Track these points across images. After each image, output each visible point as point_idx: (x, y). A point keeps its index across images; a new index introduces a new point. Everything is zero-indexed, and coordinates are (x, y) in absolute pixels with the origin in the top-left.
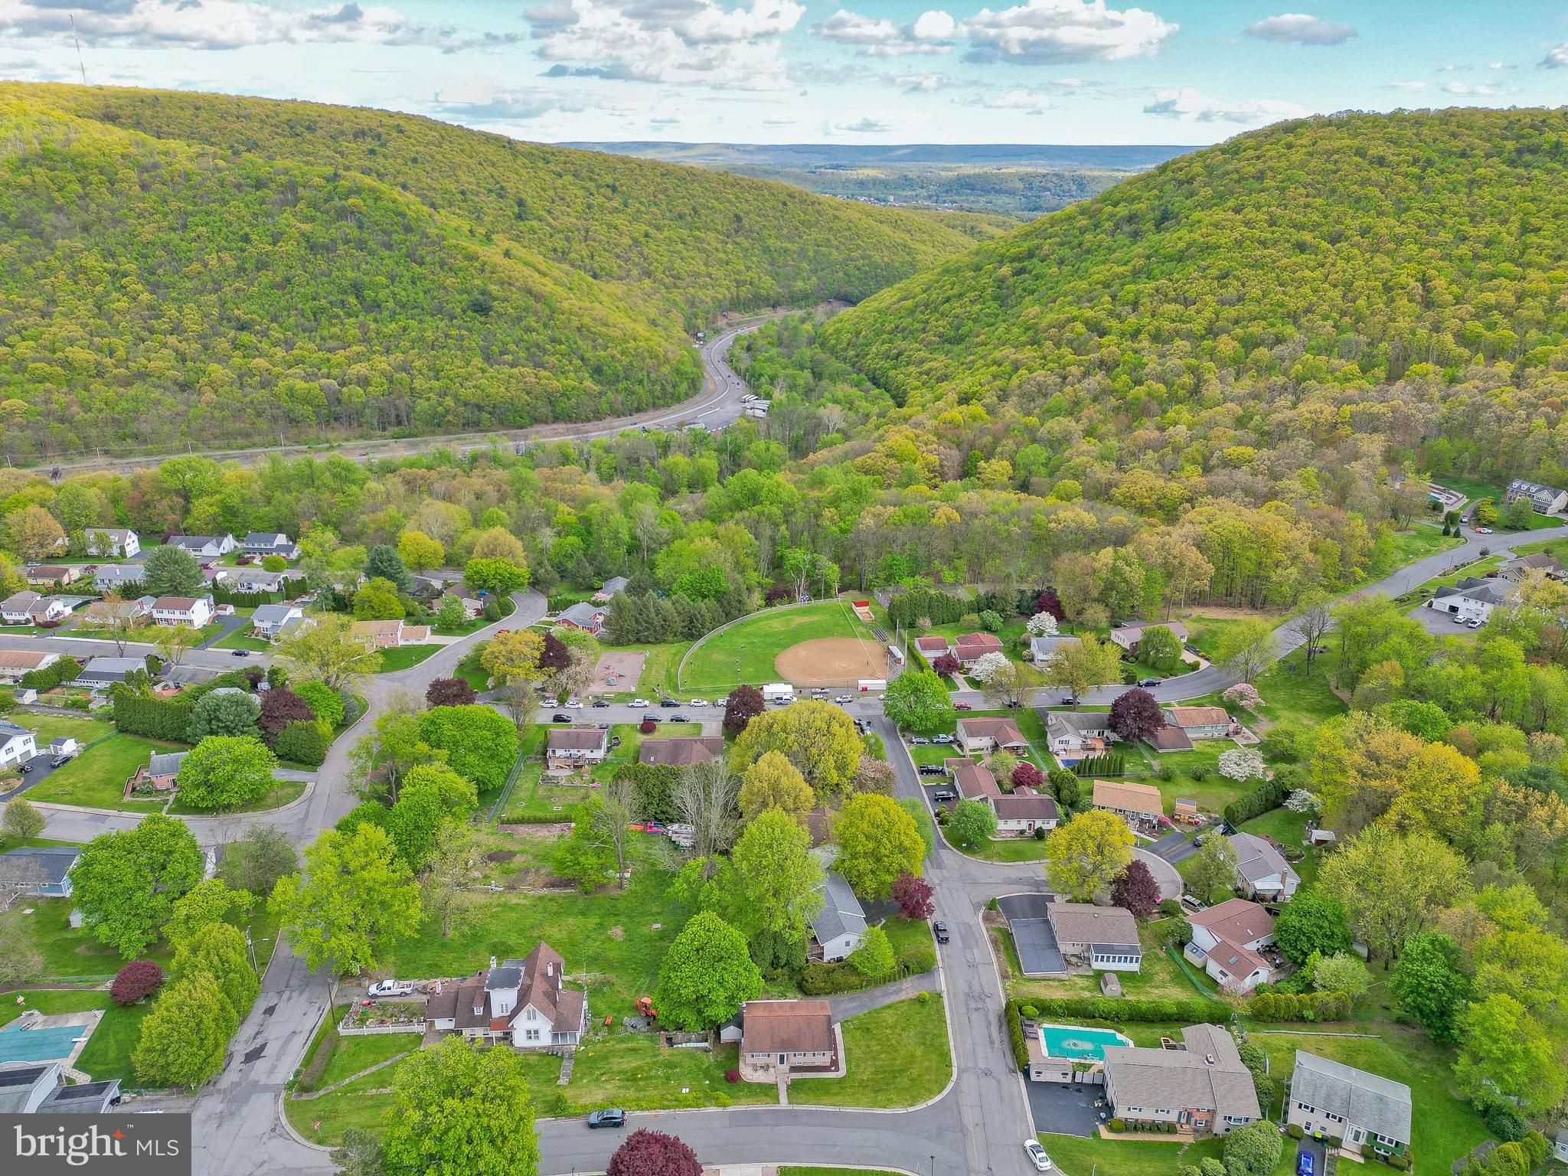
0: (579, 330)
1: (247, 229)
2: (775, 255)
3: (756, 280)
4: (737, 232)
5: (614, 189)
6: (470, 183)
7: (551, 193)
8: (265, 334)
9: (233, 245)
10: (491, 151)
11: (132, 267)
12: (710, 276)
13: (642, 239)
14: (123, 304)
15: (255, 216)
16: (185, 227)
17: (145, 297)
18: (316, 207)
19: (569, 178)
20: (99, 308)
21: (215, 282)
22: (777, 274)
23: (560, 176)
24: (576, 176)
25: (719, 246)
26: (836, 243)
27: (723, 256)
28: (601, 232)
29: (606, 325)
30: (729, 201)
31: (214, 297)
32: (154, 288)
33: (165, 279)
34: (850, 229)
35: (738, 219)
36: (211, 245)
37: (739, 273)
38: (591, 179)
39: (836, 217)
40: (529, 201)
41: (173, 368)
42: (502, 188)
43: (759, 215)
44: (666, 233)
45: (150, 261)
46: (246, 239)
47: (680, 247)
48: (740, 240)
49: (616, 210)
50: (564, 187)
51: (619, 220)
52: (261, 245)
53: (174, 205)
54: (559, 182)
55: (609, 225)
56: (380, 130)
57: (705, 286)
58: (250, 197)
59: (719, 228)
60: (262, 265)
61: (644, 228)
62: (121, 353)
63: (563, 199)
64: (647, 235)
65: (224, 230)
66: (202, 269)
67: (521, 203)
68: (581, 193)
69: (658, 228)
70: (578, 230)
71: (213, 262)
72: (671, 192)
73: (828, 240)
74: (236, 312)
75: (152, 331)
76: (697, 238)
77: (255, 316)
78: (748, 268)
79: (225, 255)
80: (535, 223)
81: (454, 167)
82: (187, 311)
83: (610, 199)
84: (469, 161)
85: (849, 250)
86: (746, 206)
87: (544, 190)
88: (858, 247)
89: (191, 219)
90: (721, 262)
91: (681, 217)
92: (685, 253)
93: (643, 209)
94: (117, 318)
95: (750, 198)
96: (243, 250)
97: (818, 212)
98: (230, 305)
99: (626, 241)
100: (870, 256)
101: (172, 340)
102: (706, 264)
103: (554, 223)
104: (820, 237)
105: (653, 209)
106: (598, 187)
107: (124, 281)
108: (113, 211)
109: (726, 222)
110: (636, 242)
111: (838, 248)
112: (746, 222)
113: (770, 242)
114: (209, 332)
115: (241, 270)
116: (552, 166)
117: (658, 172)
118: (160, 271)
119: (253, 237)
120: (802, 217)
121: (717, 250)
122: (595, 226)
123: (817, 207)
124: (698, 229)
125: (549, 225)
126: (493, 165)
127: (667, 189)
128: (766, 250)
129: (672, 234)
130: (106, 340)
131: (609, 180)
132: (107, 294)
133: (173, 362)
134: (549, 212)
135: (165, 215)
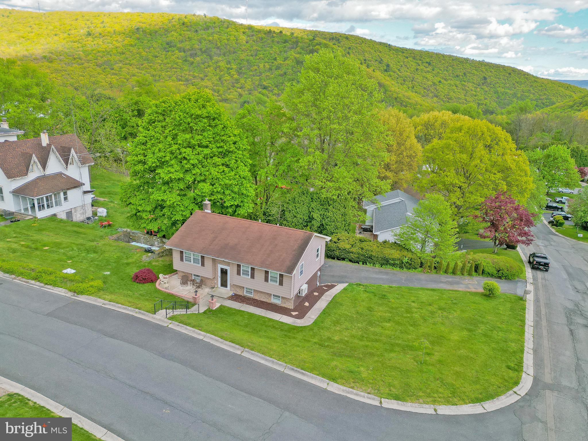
0: (396, 99)
1: (277, 56)
2: (501, 95)
3: (488, 104)
4: (483, 84)
5: (429, 64)
6: (369, 57)
7: (402, 63)
8: (272, 91)
9: (270, 61)
10: (381, 48)
11: (234, 67)
12: (466, 100)
13: (437, 83)
14: (228, 78)
15: (281, 52)
16: (256, 55)
17: (236, 76)
18: (303, 49)
19: (411, 59)
20: (220, 79)
21: (260, 72)
22: (500, 102)
23: (407, 58)
24: (414, 58)
25: (473, 89)
26: (533, 92)
27: (474, 93)
28: (420, 79)
29: (409, 99)
30: (482, 71)
31: (258, 78)
32: (239, 74)
33: (244, 71)
34: (542, 86)
35: (485, 78)
36: (263, 61)
37: (481, 100)
38: (420, 60)
39: (536, 81)
40: (391, 65)
41: (236, 98)
42: (381, 60)
43: (496, 78)
44: (449, 82)
45: (241, 65)
46: (275, 59)
47: (454, 87)
48: (484, 87)
49: (428, 72)
50: (408, 62)
51: (428, 76)
52: (280, 61)
53: (255, 48)
54: (406, 60)
55: (424, 77)
56: (340, 38)
57: (463, 103)
58: (281, 46)
59: (475, 81)
60: (278, 68)
61: (439, 79)
62: (221, 92)
63: (406, 66)
64: (440, 82)
65: (269, 56)
66: (257, 69)
67: (388, 66)
68: (414, 64)
69: (446, 80)
70: (410, 77)
71: (261, 66)
72: (455, 67)
73: (529, 90)
74: (264, 83)
75: (234, 87)
76: (463, 85)
77: (270, 85)
78: (485, 99)
79: (266, 64)
80: (392, 73)
81: (364, 52)
82: (247, 81)
83: (426, 68)
84: (371, 50)
85: (540, 95)
86: (490, 74)
87: (399, 62)
88: (545, 94)
89: (259, 52)
90: (472, 95)
91: (457, 76)
92: (456, 90)
93: (441, 72)
94: (224, 82)
95: (493, 70)
96: (273, 63)
97: (527, 78)
98: (263, 81)
99: (430, 83)
100: (551, 99)
101: (239, 90)
102: (465, 96)
103: (399, 74)
104: (525, 89)
105: (445, 72)
106: (423, 63)
107: (231, 71)
108: (234, 49)
109: (479, 79)
110: (434, 84)
111: (534, 94)
112: (488, 80)
113: (498, 89)
114: (253, 89)
115: (270, 69)
116: (404, 54)
117: (451, 59)
118: (243, 69)
119: (278, 58)
120: (518, 80)
121: (472, 90)
122: (416, 76)
123: (527, 76)
124: (465, 81)
125: (398, 74)
126: (380, 52)
127: (453, 65)
128: (496, 92)
129: (452, 82)
130: (218, 88)
131: (428, 60)
132: (224, 74)
133: (237, 97)
134: (399, 70)
135: (251, 51)
